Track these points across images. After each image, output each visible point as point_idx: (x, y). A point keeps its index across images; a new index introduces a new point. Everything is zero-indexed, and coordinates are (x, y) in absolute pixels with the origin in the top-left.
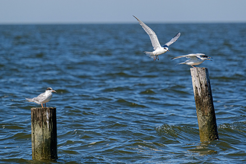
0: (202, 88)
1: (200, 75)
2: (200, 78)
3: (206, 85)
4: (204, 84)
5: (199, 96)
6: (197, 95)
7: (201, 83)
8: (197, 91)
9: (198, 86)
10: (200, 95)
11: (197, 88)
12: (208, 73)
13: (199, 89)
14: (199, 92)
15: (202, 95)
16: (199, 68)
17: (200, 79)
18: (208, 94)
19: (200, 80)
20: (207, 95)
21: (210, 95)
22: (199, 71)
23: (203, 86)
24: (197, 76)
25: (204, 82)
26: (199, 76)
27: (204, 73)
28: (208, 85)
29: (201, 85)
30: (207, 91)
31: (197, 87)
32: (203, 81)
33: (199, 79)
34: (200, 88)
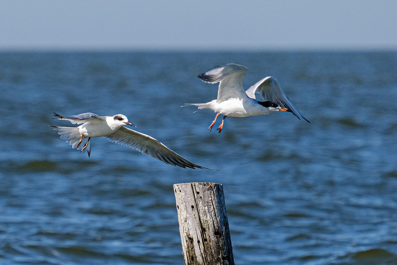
0: (206, 240)
1: (200, 204)
2: (201, 212)
3: (217, 233)
4: (211, 230)
5: (196, 262)
6: (192, 259)
7: (205, 226)
8: (191, 248)
9: (196, 234)
10: (199, 259)
11: (191, 240)
12: (222, 198)
13: (199, 242)
14: (198, 251)
15: (205, 259)
16: (197, 184)
17: (201, 215)
18: (224, 258)
19: (202, 218)
20: (218, 259)
21: (229, 260)
22: (198, 193)
23: (210, 234)
24: (193, 207)
25: (210, 223)
26: (197, 205)
27: (211, 197)
28: (223, 232)
29: (203, 230)
30: (219, 248)
31: (191, 236)
32: (210, 220)
33: (197, 215)
34: (201, 241)
